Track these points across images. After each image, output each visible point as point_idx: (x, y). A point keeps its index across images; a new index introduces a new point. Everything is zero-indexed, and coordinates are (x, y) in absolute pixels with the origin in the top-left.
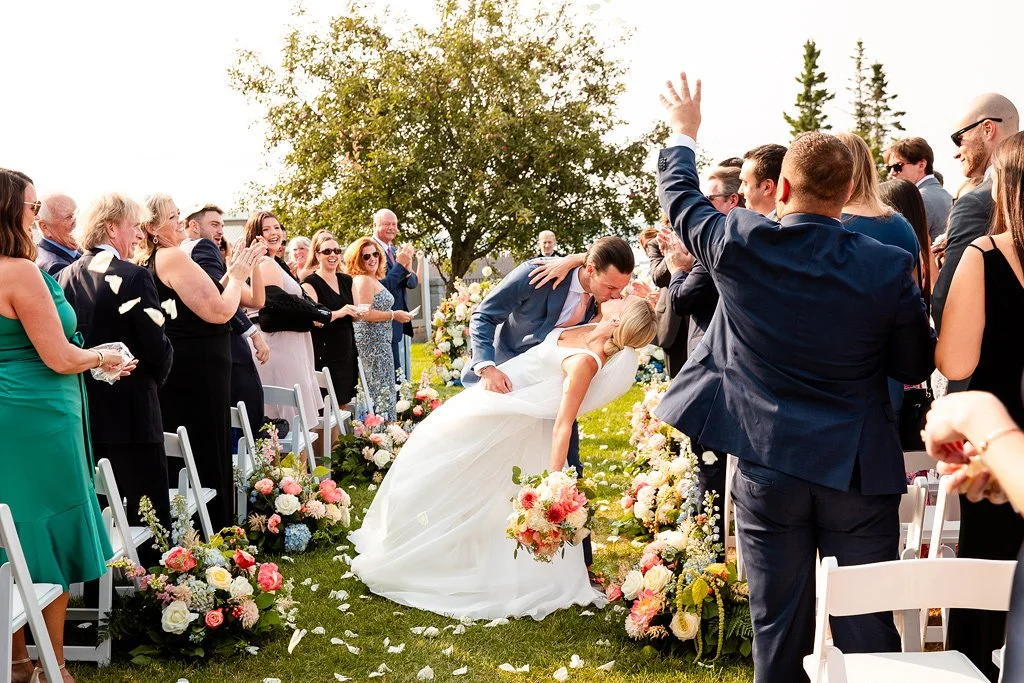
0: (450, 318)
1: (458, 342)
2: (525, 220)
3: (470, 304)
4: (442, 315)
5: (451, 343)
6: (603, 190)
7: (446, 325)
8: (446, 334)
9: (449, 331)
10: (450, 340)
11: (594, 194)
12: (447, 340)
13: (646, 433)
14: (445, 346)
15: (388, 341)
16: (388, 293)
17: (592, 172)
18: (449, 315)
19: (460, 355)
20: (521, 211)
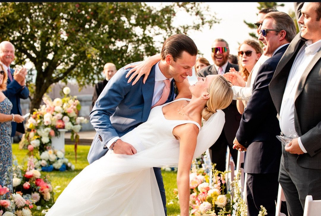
0: (40, 123)
1: (45, 140)
2: (92, 56)
3: (54, 113)
4: (34, 121)
5: (41, 141)
6: (144, 38)
7: (37, 128)
8: (37, 134)
9: (39, 132)
10: (40, 138)
11: (138, 40)
12: (38, 139)
13: (197, 202)
14: (35, 143)
15: (9, 135)
16: (9, 101)
17: (136, 25)
18: (39, 121)
19: (46, 149)
20: (90, 50)
